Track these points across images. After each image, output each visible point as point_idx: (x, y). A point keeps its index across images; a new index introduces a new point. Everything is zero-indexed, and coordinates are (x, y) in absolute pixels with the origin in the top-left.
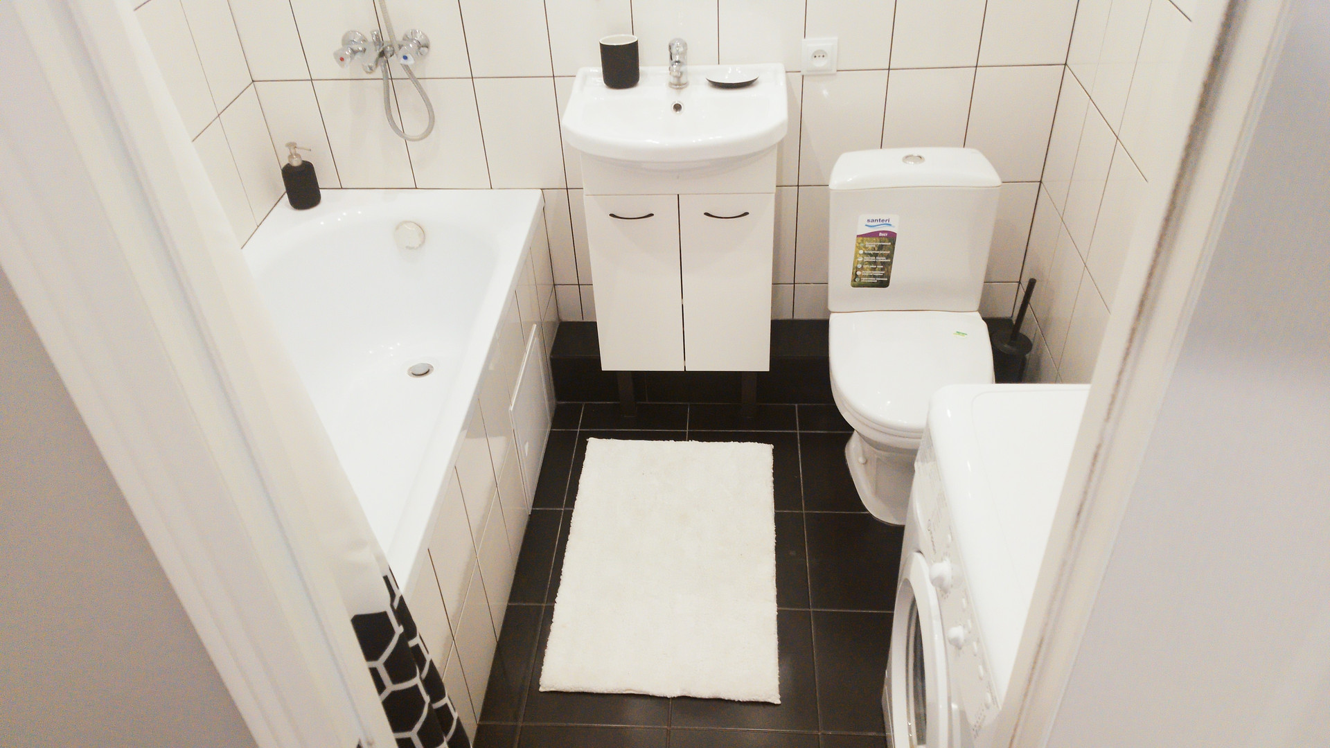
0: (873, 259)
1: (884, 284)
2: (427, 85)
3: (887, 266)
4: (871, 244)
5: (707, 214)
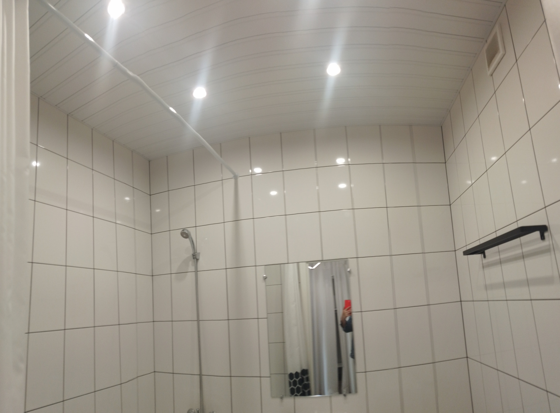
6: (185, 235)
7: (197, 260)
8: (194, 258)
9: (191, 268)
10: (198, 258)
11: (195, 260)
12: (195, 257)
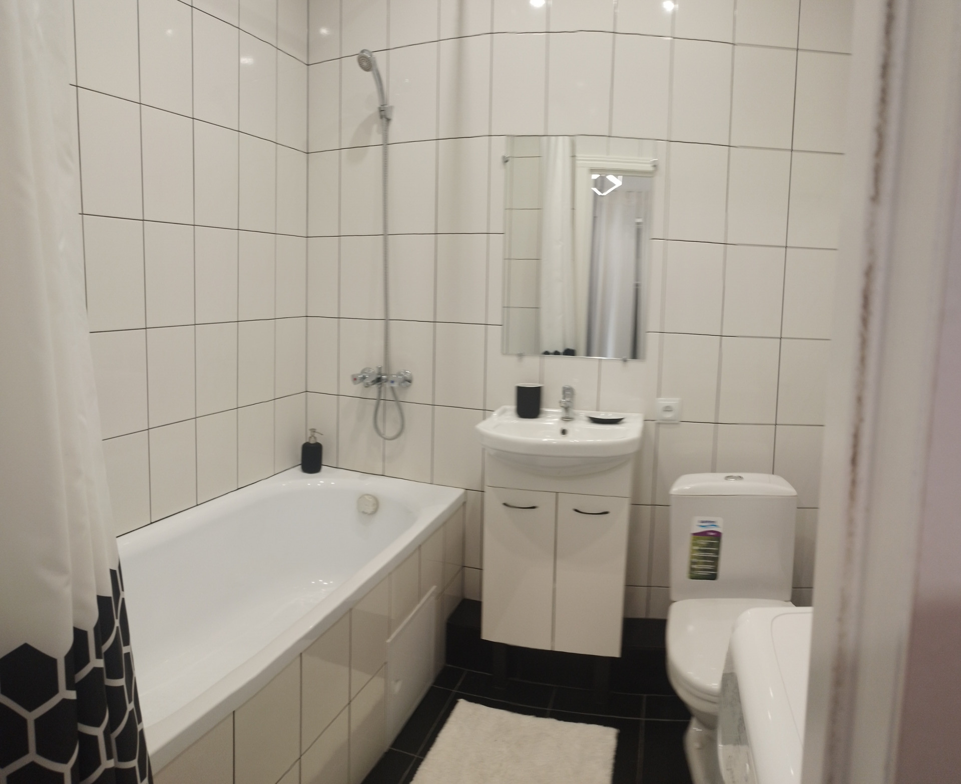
0: (702, 554)
1: (713, 577)
2: (406, 407)
3: (715, 561)
4: (703, 542)
5: (576, 511)
6: (365, 64)
7: (388, 120)
8: (382, 117)
9: (377, 138)
10: (388, 117)
11: (384, 120)
12: (384, 115)
